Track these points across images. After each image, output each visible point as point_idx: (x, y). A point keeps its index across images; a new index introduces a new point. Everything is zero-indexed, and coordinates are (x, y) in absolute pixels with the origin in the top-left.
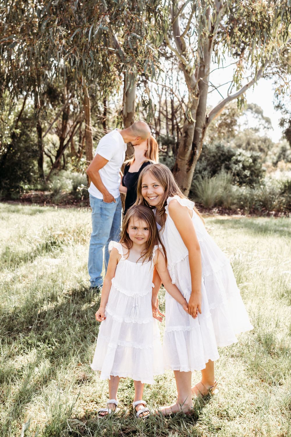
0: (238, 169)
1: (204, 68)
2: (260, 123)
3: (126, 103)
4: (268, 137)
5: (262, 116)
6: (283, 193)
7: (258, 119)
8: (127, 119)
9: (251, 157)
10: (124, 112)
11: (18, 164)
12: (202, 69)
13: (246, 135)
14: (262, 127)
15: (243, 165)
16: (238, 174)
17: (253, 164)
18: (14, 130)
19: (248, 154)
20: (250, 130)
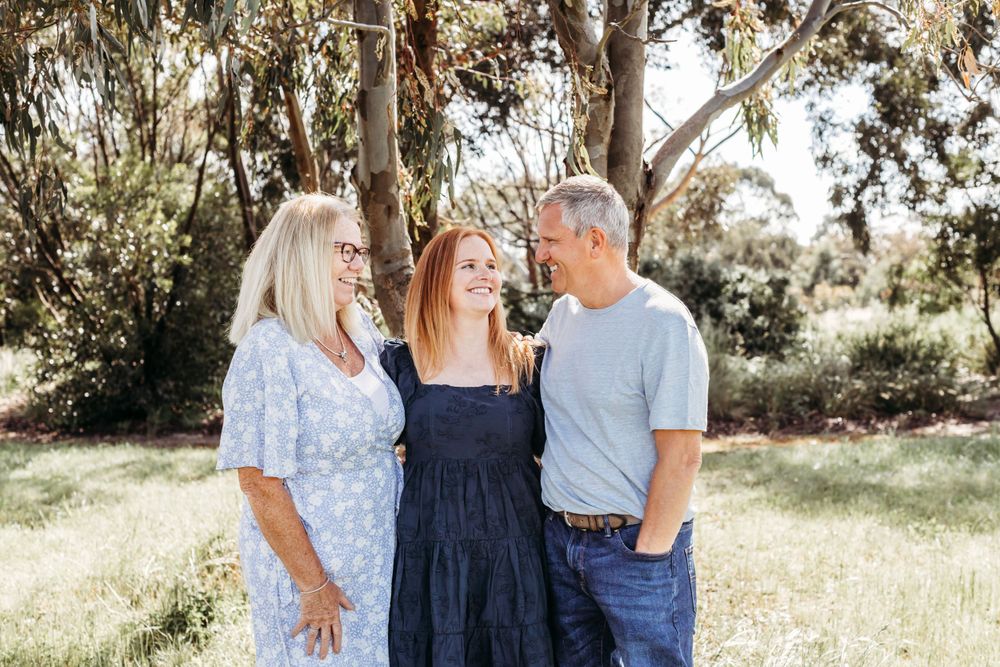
0: (739, 314)
2: (770, 207)
3: (366, 140)
4: (790, 235)
5: (773, 192)
6: (859, 368)
7: (764, 200)
8: (373, 194)
9: (770, 283)
10: (362, 174)
13: (742, 233)
14: (773, 215)
15: (751, 303)
16: (741, 328)
17: (774, 300)
18: (175, 256)
19: (762, 277)
20: (752, 223)
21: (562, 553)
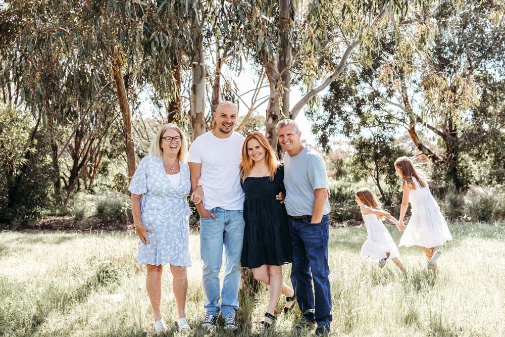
1: (285, 58)
3: (195, 102)
8: (197, 120)
10: (193, 113)
11: (35, 187)
12: (283, 59)
18: (28, 148)
21: (291, 224)
